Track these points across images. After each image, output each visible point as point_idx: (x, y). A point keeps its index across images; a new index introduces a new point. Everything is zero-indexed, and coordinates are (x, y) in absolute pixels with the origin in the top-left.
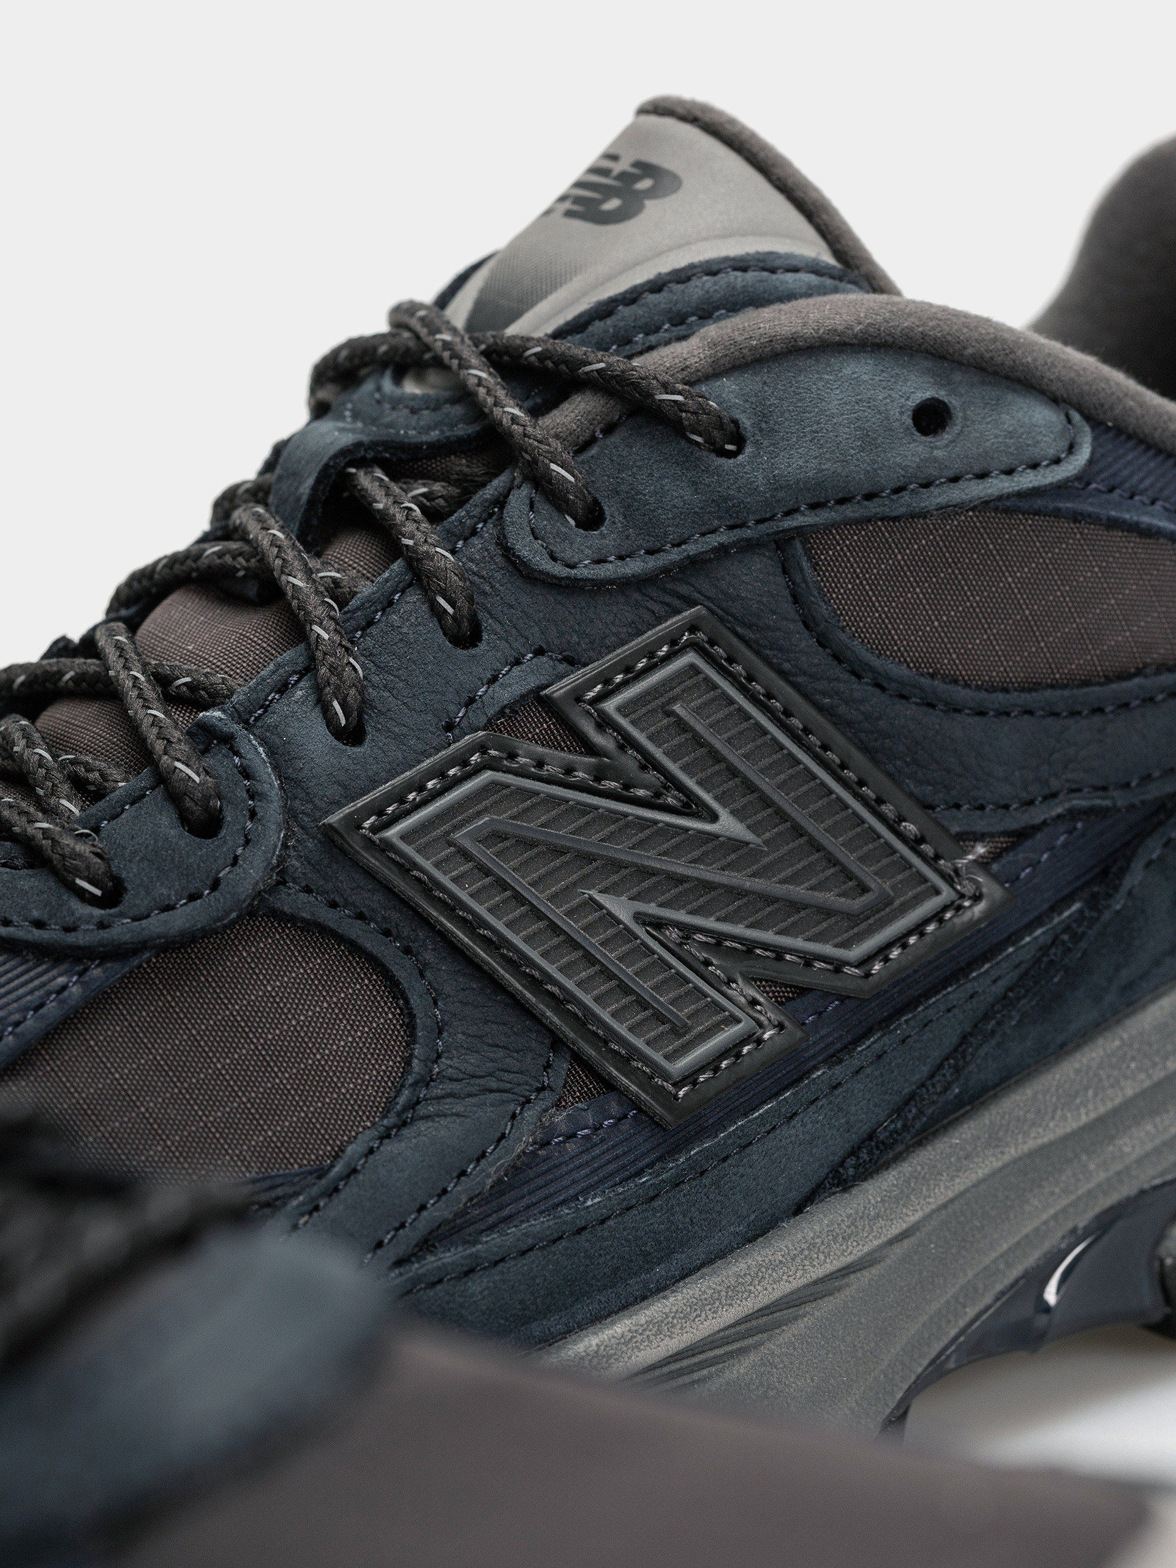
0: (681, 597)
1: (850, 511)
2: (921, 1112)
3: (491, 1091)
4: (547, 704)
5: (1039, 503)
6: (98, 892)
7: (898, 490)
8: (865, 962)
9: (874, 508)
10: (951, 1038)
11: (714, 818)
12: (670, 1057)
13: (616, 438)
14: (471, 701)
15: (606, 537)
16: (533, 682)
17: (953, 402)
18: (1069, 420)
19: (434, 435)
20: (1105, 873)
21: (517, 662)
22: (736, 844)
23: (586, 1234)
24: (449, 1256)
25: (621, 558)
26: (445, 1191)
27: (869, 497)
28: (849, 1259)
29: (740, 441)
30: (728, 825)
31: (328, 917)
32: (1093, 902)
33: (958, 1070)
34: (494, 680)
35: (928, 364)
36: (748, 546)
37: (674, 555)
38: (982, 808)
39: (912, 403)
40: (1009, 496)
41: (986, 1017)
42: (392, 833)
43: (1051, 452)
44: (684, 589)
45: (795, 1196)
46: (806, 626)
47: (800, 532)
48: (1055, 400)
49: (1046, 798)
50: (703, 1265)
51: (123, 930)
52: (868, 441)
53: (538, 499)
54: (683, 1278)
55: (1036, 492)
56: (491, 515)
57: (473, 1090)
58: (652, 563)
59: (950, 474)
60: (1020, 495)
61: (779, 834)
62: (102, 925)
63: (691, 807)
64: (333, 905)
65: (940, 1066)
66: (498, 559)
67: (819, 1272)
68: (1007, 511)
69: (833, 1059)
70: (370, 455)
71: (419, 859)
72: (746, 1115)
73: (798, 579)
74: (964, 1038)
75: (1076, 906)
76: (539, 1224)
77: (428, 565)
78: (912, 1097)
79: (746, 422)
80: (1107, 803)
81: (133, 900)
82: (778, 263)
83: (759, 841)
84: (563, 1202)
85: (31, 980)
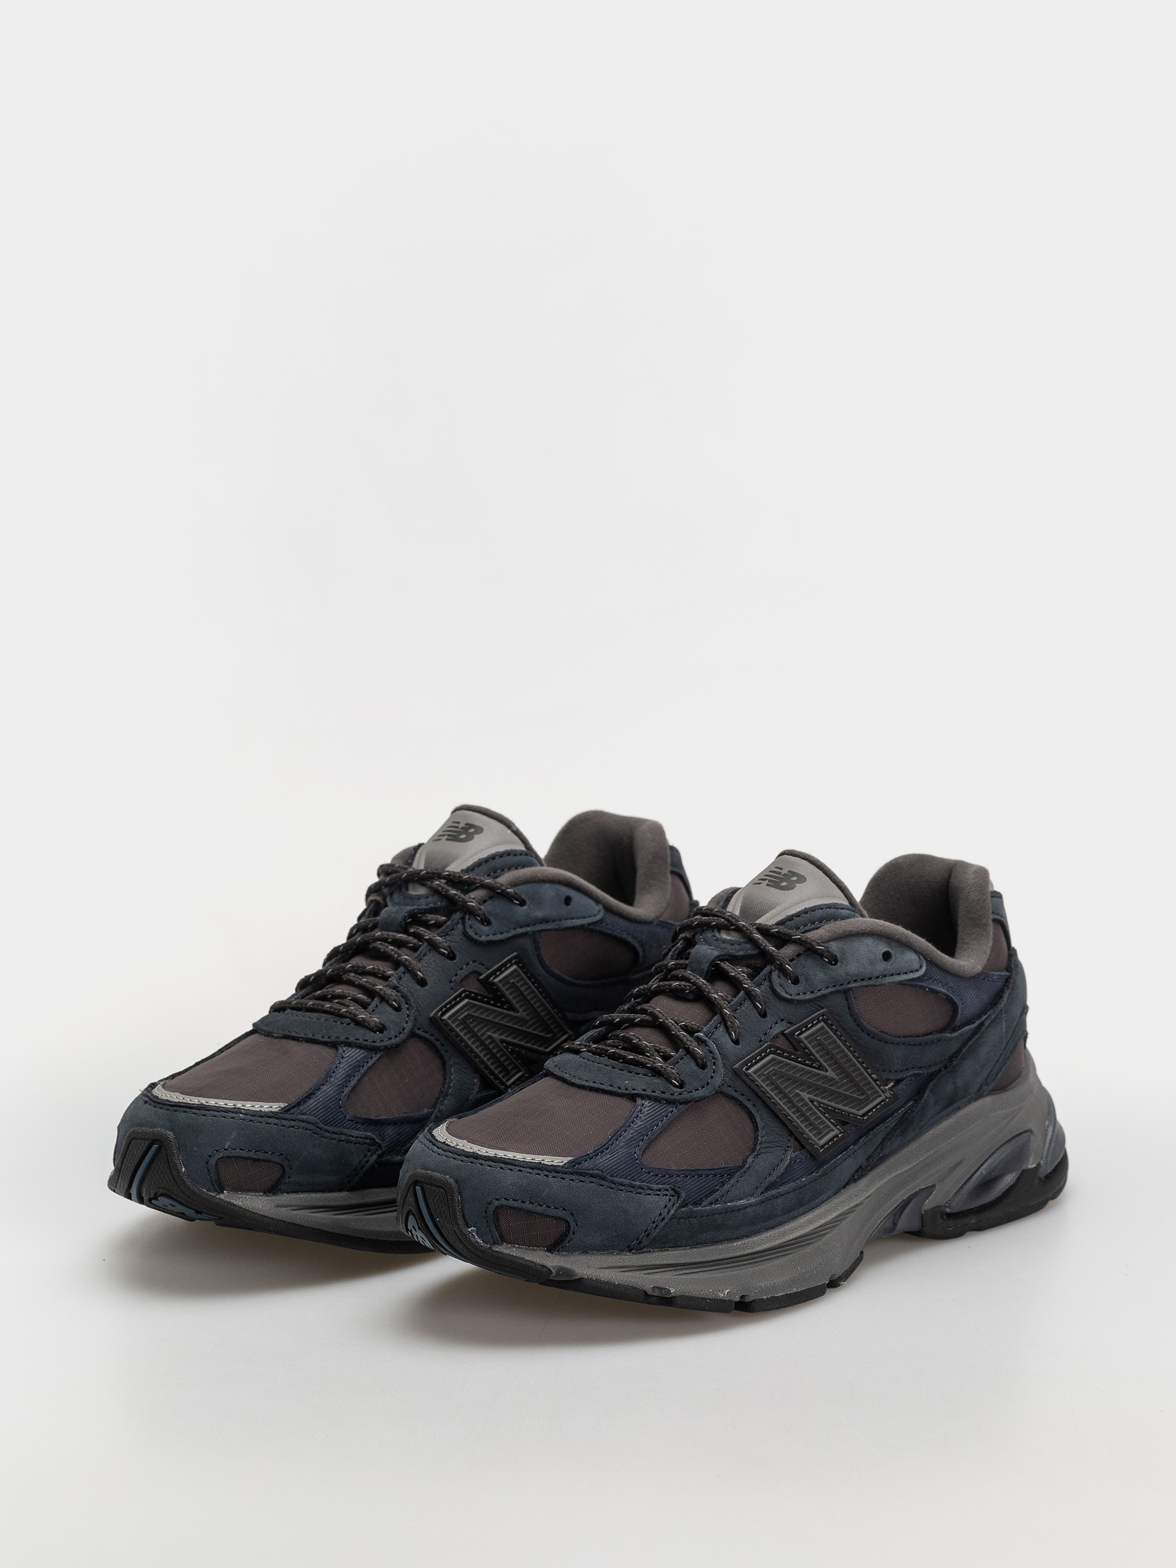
0: (819, 1006)
1: (865, 983)
2: (873, 1161)
3: (778, 1146)
4: (784, 1035)
5: (913, 983)
6: (678, 1084)
7: (878, 977)
8: (863, 1116)
9: (871, 982)
10: (880, 1140)
11: (827, 1071)
12: (819, 1139)
13: (801, 958)
14: (766, 1034)
15: (800, 987)
16: (782, 1029)
17: (892, 952)
18: (920, 958)
19: (741, 953)
20: (919, 1092)
21: (777, 1023)
22: (832, 1079)
23: (802, 1189)
24: (774, 1192)
25: (804, 994)
26: (771, 1174)
27: (870, 979)
28: (858, 1202)
29: (836, 962)
30: (830, 1073)
31: (735, 1094)
32: (916, 1101)
33: (882, 1149)
34: (771, 1028)
35: (885, 940)
36: (837, 992)
37: (819, 994)
38: (891, 1071)
39: (882, 952)
40: (906, 980)
41: (889, 1134)
42: (750, 1071)
43: (916, 968)
44: (820, 1004)
45: (844, 1183)
46: (851, 1016)
47: (851, 989)
48: (916, 952)
49: (906, 1070)
50: (827, 1200)
51: (686, 1095)
52: (871, 963)
53: (781, 975)
54: (821, 1204)
55: (913, 980)
56: (766, 979)
57: (774, 1146)
58: (813, 996)
59: (891, 973)
60: (909, 980)
61: (843, 1077)
62: (680, 1094)
63: (820, 1067)
64: (736, 1091)
65: (877, 1148)
66: (770, 992)
67: (852, 1205)
68: (904, 985)
69: (855, 1143)
70: (725, 958)
71: (757, 1079)
72: (835, 1158)
73: (850, 1001)
74: (884, 1140)
75: (911, 1103)
76: (792, 1185)
77: (753, 993)
78: (870, 1156)
79: (838, 955)
80: (922, 1072)
81: (688, 1087)
82: (839, 906)
83: (838, 1078)
84: (796, 1179)
85: (663, 1108)
